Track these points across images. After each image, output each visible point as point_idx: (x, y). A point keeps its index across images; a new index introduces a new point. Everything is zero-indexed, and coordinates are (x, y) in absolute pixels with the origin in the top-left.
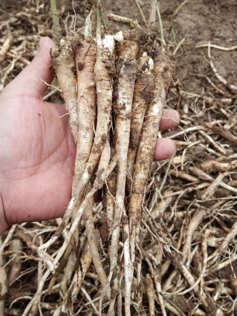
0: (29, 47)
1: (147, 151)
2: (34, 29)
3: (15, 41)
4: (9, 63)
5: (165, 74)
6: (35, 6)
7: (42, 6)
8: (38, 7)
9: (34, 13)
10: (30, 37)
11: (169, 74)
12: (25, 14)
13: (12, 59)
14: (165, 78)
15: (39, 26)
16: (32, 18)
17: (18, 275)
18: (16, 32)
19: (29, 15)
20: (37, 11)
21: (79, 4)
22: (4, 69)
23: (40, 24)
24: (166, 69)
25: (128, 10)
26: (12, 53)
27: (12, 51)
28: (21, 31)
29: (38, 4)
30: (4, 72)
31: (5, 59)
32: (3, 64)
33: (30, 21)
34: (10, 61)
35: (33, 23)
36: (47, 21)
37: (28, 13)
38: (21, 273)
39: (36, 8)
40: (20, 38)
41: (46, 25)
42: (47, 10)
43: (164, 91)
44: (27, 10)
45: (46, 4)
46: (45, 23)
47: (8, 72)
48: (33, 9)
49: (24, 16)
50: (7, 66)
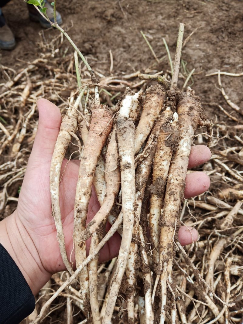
0: (47, 91)
1: (176, 182)
2: (51, 73)
3: (34, 86)
4: (30, 108)
5: (191, 113)
6: (50, 51)
7: (57, 51)
8: (53, 53)
9: (49, 58)
10: (47, 82)
11: (195, 113)
12: (42, 60)
13: (32, 104)
14: (191, 116)
15: (55, 70)
16: (48, 63)
17: (48, 311)
18: (34, 78)
19: (46, 61)
20: (53, 56)
21: (91, 45)
22: (26, 115)
23: (56, 68)
24: (191, 109)
25: (138, 45)
26: (32, 99)
27: (32, 96)
28: (39, 76)
29: (53, 50)
30: (26, 117)
31: (26, 105)
32: (24, 109)
33: (47, 66)
34: (30, 106)
35: (50, 67)
36: (62, 65)
37: (44, 58)
38: (51, 309)
39: (52, 53)
40: (38, 84)
41: (61, 69)
42: (61, 53)
43: (191, 127)
44: (44, 55)
45: (60, 48)
46: (60, 67)
47: (29, 117)
48: (48, 54)
49: (41, 62)
50: (28, 111)
